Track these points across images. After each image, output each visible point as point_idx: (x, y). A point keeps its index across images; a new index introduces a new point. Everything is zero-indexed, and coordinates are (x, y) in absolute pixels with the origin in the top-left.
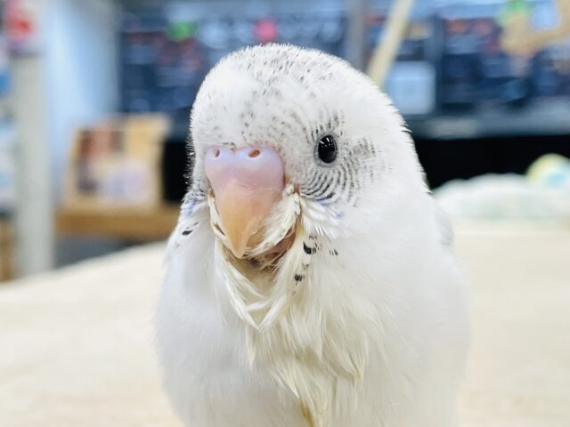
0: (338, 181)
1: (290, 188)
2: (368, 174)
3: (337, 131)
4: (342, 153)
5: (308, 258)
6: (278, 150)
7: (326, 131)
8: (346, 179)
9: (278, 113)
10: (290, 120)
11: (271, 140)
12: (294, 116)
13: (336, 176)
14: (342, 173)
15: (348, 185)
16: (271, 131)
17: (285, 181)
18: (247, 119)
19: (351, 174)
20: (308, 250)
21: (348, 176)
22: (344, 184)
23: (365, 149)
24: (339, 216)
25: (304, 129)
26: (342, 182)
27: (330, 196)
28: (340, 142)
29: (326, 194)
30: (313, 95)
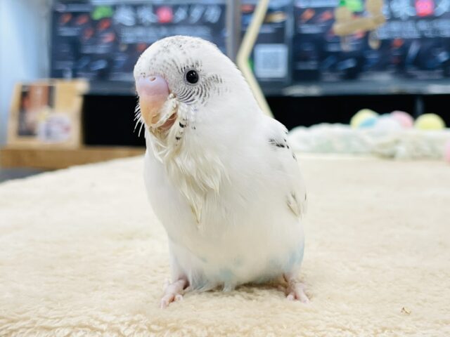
0: (198, 93)
1: (171, 95)
2: (216, 91)
3: (198, 69)
4: (201, 80)
5: (182, 130)
6: (164, 77)
7: (191, 68)
8: (202, 92)
9: (167, 59)
10: (171, 63)
11: (161, 72)
12: (173, 61)
13: (196, 90)
14: (200, 89)
15: (203, 95)
16: (162, 67)
17: (169, 92)
18: (153, 61)
19: (205, 89)
20: (181, 125)
21: (204, 91)
22: (201, 95)
23: (216, 79)
24: (196, 110)
25: (177, 67)
26: (200, 94)
27: (193, 100)
28: (200, 74)
29: (190, 100)
30: (185, 53)
